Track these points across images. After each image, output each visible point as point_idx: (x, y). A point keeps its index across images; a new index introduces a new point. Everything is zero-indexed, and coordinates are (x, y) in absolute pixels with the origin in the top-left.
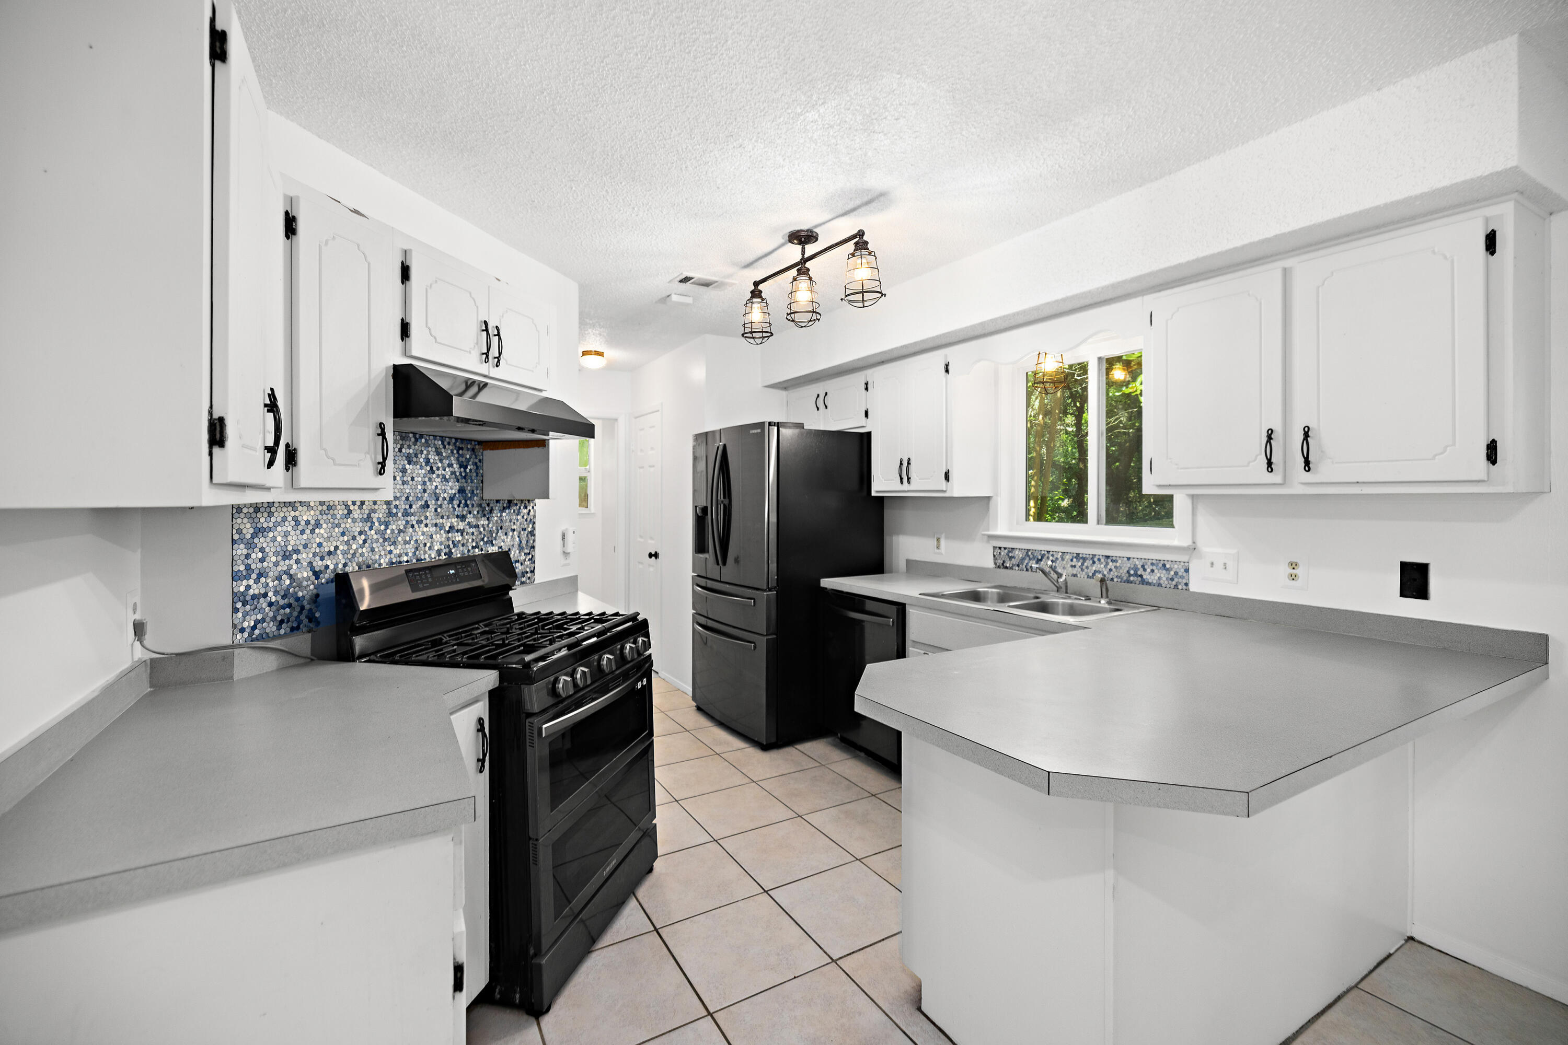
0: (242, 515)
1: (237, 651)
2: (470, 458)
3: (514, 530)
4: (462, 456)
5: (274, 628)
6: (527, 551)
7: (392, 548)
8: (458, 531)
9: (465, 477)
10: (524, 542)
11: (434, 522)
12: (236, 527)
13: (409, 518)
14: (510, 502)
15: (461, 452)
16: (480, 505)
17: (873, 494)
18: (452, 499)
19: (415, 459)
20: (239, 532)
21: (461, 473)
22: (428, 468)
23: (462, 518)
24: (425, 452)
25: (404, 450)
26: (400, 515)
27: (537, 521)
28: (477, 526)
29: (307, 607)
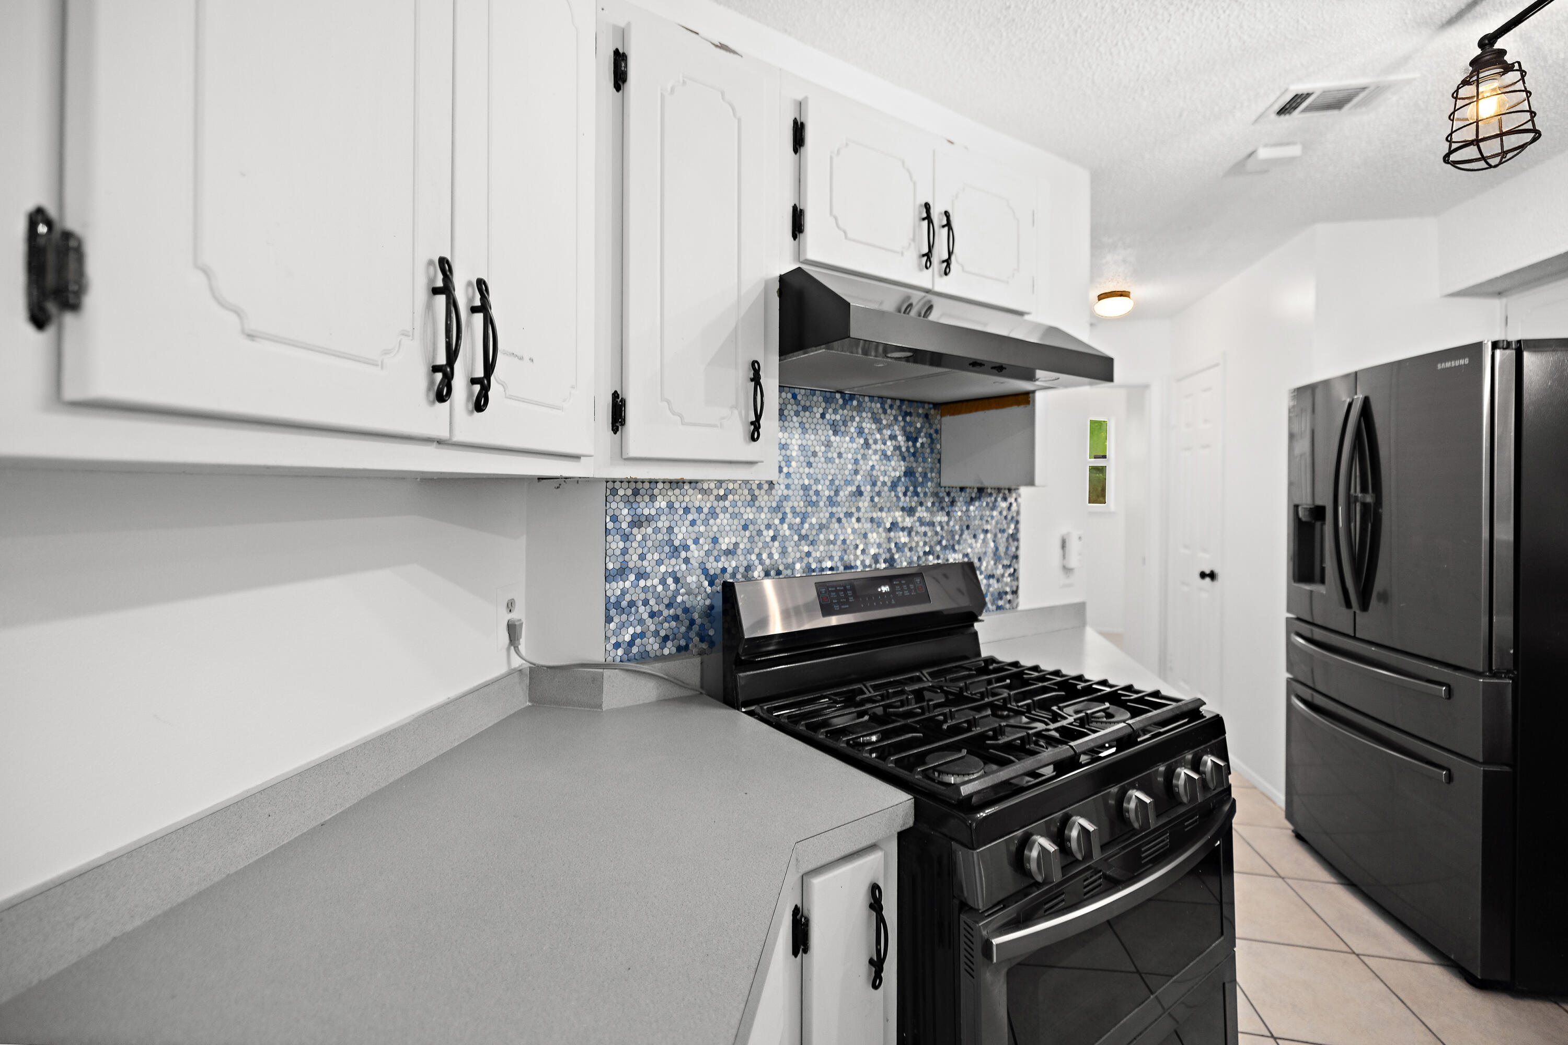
0: (618, 498)
1: (607, 673)
2: (922, 427)
3: (986, 532)
4: (911, 424)
5: (656, 646)
6: (1006, 562)
7: (811, 548)
8: (903, 529)
9: (914, 455)
10: (1002, 549)
11: (870, 515)
12: (610, 513)
13: (834, 510)
14: (981, 490)
15: (908, 419)
16: (936, 495)
18: (894, 485)
19: (843, 428)
20: (614, 519)
21: (908, 448)
22: (862, 441)
23: (911, 511)
24: (857, 419)
25: (828, 416)
26: (822, 504)
27: (1022, 518)
28: (932, 524)
29: (698, 621)
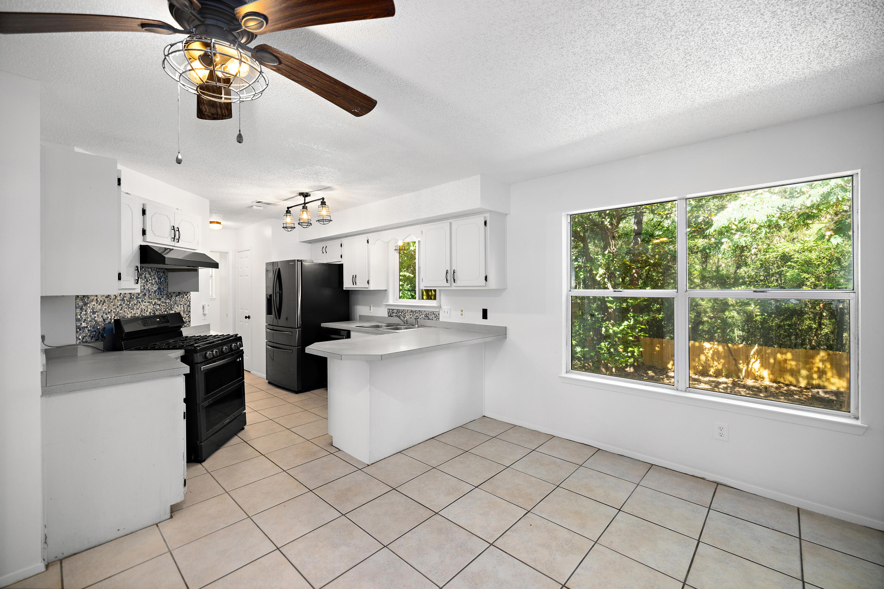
0: (79, 298)
1: (76, 347)
2: (162, 275)
3: (181, 304)
4: (159, 275)
5: (90, 339)
6: (187, 313)
7: (132, 311)
8: (158, 305)
9: (160, 283)
10: (186, 309)
11: (148, 301)
12: (77, 302)
13: (138, 300)
14: (179, 293)
15: (158, 273)
16: (167, 294)
17: (344, 289)
18: (155, 292)
20: (78, 304)
22: (146, 280)
23: (160, 299)
24: (144, 274)
26: (135, 298)
27: (191, 300)
28: (166, 303)
29: (101, 332)
